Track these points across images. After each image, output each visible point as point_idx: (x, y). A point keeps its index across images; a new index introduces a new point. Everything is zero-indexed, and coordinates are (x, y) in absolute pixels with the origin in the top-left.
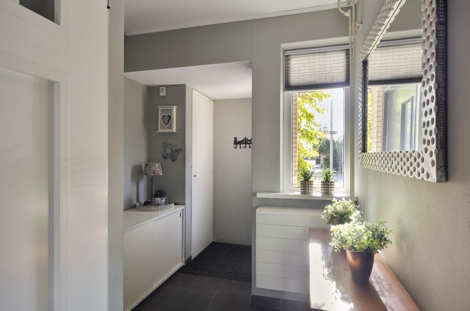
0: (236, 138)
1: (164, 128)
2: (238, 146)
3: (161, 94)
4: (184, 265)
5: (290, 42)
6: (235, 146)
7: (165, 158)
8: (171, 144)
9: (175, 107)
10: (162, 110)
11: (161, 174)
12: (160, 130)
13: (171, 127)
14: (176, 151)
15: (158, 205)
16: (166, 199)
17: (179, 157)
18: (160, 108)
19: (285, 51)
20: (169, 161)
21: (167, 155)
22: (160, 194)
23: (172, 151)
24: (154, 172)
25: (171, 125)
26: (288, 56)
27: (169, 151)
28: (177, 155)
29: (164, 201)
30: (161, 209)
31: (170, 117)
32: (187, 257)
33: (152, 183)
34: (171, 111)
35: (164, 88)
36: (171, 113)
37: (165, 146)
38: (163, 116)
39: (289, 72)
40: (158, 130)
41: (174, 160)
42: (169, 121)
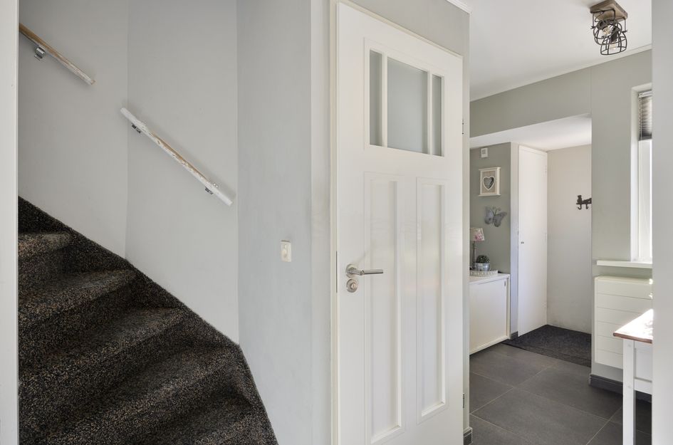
0: (580, 197)
1: (487, 191)
2: (584, 206)
3: (483, 156)
4: (509, 338)
5: (643, 84)
6: (579, 206)
7: (487, 222)
8: (493, 208)
9: (499, 168)
10: (484, 173)
11: (483, 239)
12: (482, 194)
13: (494, 190)
14: (500, 215)
15: (481, 270)
16: (489, 266)
17: (504, 222)
18: (482, 171)
19: (639, 93)
20: (492, 226)
21: (490, 219)
22: (483, 259)
23: (495, 215)
24: (476, 238)
25: (494, 187)
26: (643, 98)
27: (491, 215)
28: (501, 219)
29: (487, 267)
30: (484, 275)
31: (493, 179)
32: (512, 332)
33: (474, 248)
34: (494, 173)
35: (486, 149)
36: (494, 175)
37: (487, 211)
38: (485, 179)
39: (646, 117)
40: (479, 194)
41: (497, 225)
42: (492, 183)
